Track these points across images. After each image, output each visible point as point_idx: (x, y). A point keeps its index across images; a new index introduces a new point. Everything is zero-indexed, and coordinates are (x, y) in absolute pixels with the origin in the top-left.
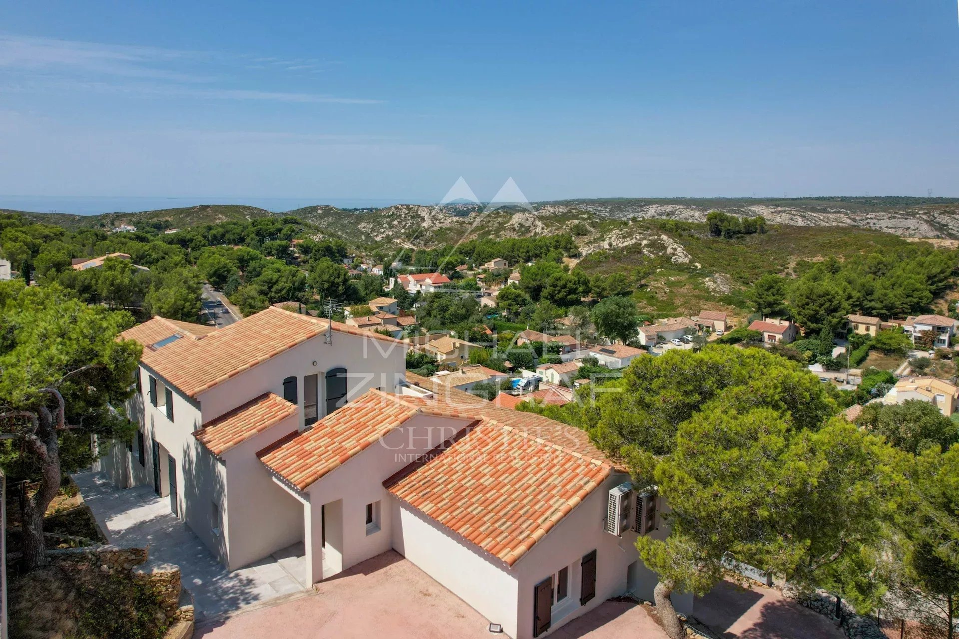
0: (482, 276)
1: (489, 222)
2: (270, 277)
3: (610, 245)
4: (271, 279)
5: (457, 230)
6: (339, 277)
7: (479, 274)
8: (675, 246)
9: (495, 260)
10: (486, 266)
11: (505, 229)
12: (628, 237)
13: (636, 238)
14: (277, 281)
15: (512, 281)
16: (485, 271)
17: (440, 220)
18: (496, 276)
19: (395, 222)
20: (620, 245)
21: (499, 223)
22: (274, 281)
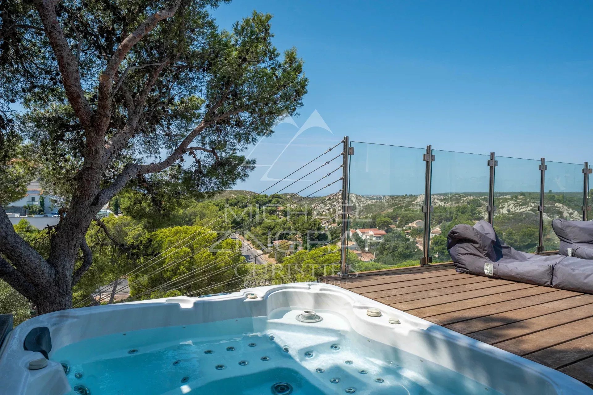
0: (409, 231)
1: (400, 201)
2: (269, 224)
3: (509, 211)
4: (270, 226)
5: (379, 206)
6: (315, 226)
7: (406, 230)
8: (571, 211)
9: (417, 221)
10: (410, 225)
11: (413, 205)
12: (525, 205)
13: (531, 206)
14: (274, 228)
15: (434, 235)
16: (410, 228)
17: (363, 202)
18: (420, 231)
19: (335, 203)
20: (517, 211)
21: (407, 201)
22: (272, 227)
